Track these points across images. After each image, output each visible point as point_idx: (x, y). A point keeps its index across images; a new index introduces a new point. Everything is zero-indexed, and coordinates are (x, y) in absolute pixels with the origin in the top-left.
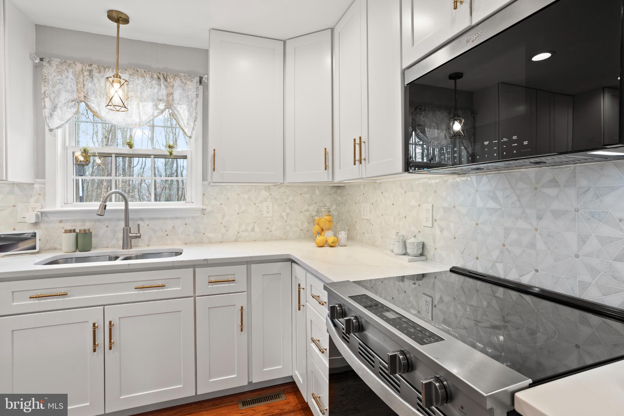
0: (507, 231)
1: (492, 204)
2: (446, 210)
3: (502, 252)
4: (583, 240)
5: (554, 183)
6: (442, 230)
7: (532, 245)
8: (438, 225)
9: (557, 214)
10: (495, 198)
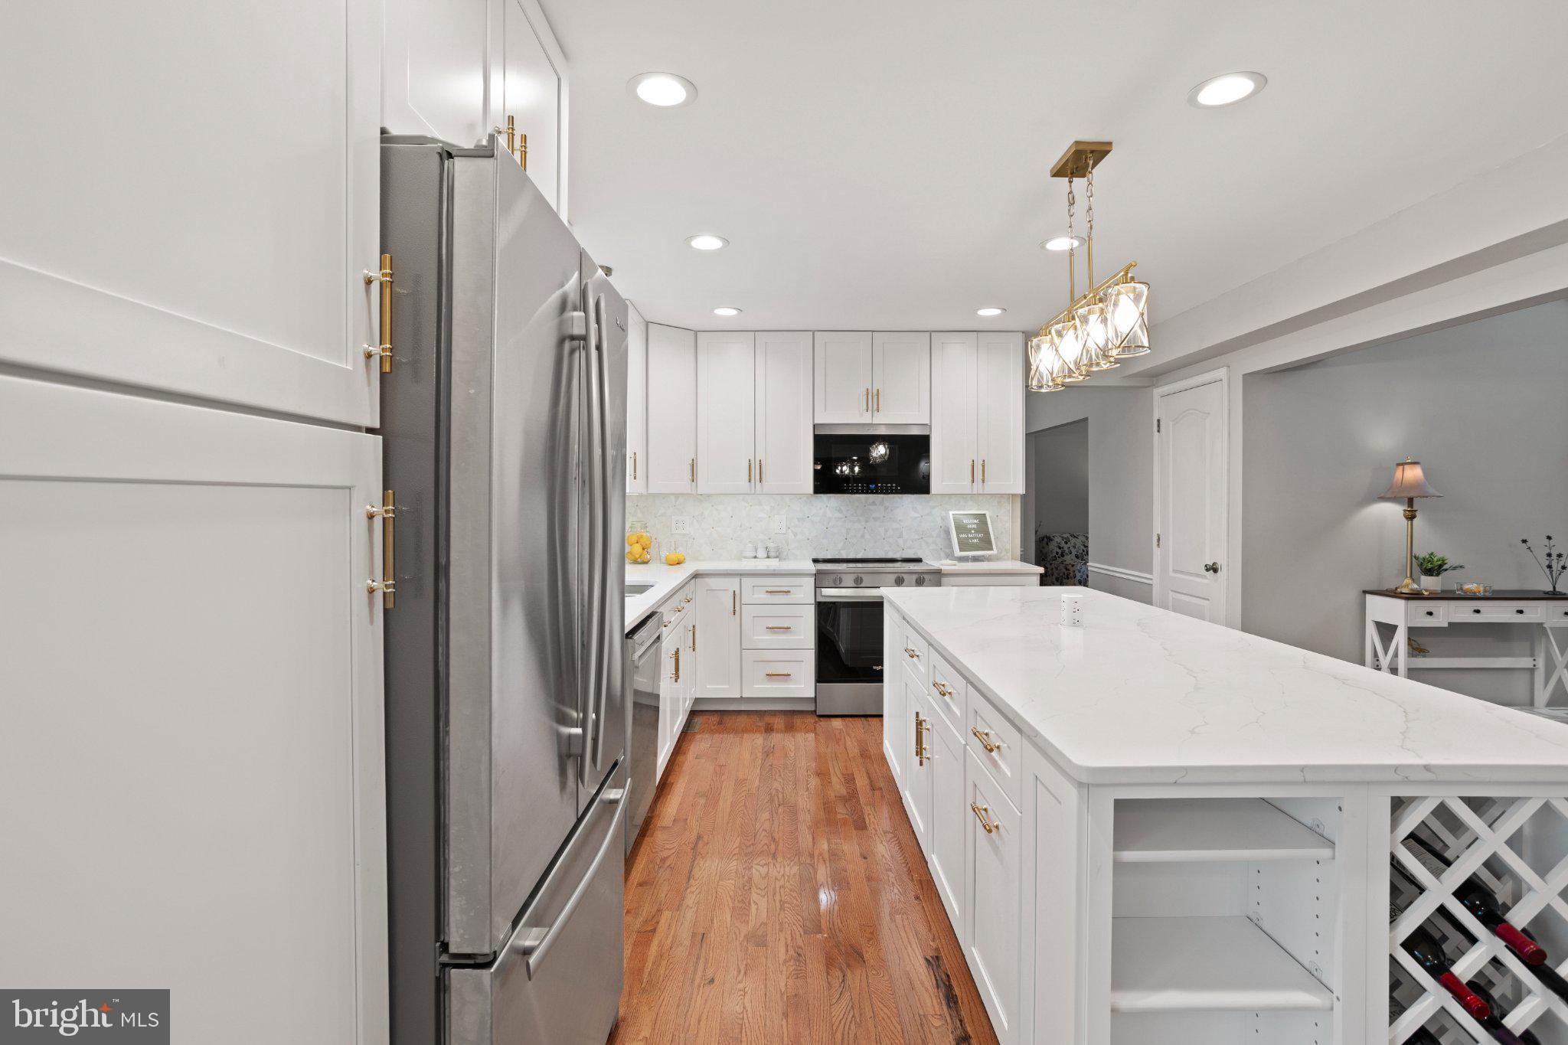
0: (848, 531)
1: (840, 515)
2: (799, 520)
3: (845, 543)
4: (886, 531)
5: (874, 503)
6: (795, 535)
7: (863, 536)
8: (792, 531)
9: (875, 519)
10: (840, 511)
